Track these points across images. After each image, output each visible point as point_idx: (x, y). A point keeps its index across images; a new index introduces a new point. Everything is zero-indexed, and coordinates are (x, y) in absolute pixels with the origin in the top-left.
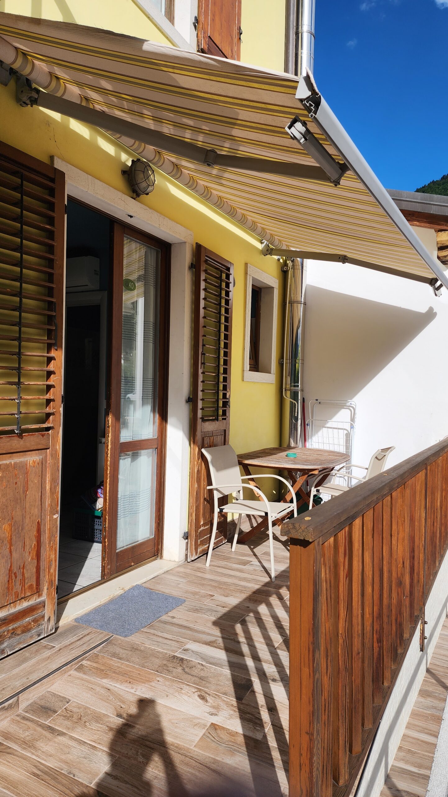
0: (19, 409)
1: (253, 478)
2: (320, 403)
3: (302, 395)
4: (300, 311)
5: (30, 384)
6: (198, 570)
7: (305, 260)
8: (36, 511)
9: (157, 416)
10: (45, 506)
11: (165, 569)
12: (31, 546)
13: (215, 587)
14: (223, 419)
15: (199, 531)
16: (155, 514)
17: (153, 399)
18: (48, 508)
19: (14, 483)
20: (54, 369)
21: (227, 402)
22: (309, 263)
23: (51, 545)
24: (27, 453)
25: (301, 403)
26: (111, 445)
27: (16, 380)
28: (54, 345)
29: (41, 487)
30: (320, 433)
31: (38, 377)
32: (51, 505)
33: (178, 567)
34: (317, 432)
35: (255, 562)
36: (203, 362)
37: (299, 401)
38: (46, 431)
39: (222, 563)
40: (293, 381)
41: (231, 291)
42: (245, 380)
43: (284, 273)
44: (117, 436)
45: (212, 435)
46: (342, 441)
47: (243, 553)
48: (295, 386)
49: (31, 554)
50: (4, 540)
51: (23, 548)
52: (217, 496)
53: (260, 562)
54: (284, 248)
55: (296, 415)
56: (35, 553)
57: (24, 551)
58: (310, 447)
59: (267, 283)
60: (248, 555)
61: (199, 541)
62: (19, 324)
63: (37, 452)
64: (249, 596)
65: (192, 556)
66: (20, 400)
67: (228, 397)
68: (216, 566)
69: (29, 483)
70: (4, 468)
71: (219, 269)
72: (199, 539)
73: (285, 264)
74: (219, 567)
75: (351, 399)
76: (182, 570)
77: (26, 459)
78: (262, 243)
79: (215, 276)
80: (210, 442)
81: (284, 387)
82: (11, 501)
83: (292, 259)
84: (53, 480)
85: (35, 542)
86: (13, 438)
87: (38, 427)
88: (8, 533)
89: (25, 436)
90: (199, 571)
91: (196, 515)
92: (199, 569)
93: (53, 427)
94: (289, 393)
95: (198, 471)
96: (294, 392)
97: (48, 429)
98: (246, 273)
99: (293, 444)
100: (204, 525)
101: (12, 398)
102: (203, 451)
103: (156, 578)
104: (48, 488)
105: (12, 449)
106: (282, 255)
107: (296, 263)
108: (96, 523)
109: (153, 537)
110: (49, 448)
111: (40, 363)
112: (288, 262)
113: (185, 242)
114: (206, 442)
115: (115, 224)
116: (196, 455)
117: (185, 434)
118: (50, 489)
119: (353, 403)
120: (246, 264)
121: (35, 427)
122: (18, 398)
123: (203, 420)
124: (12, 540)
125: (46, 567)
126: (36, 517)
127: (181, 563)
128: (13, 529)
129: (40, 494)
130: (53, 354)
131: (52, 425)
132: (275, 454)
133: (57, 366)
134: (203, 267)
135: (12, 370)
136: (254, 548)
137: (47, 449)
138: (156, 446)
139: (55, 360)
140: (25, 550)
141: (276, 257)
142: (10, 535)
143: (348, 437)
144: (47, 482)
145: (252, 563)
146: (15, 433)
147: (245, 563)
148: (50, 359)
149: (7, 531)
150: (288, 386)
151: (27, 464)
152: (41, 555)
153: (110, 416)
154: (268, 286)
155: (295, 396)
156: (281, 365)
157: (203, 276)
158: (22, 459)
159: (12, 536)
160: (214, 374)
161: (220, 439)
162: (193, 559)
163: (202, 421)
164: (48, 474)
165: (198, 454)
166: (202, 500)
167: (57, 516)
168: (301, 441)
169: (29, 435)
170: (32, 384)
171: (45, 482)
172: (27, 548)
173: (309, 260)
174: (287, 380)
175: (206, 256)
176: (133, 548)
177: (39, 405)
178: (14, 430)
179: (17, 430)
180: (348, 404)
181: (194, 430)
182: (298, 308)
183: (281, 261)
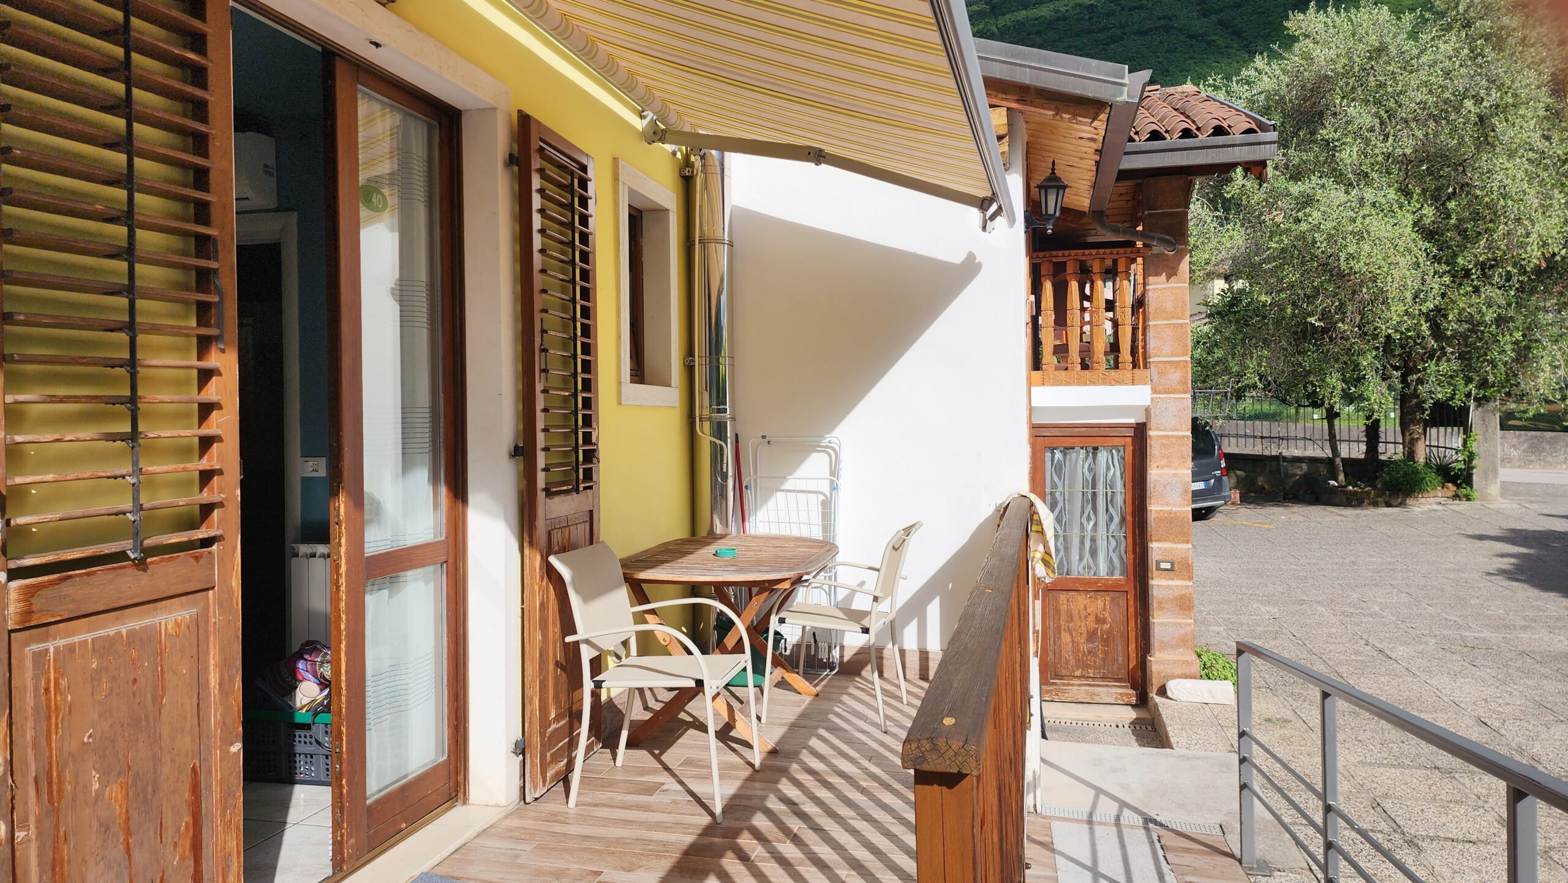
0: (136, 499)
1: (653, 610)
2: (769, 442)
3: (733, 427)
4: (721, 259)
5: (163, 435)
6: (553, 817)
7: (727, 154)
8: (186, 743)
9: (443, 490)
10: (209, 726)
11: (480, 826)
12: (179, 828)
13: (600, 852)
14: (585, 488)
15: (548, 735)
16: (448, 709)
17: (431, 453)
18: (216, 731)
19: (131, 682)
20: (219, 398)
21: (594, 450)
22: (735, 161)
23: (228, 818)
24: (159, 604)
25: (732, 444)
26: (346, 563)
27: (127, 428)
28: (218, 338)
29: (196, 682)
30: (771, 503)
31: (178, 417)
32: (224, 723)
33: (506, 817)
34: (765, 501)
35: (671, 784)
36: (543, 367)
37: (729, 440)
38: (201, 548)
39: (602, 796)
40: (714, 401)
41: (591, 216)
42: (623, 403)
43: (687, 182)
44: (358, 541)
45: (566, 524)
46: (816, 517)
47: (640, 767)
48: (719, 411)
49: (180, 849)
50: (111, 825)
51: (159, 838)
52: (587, 654)
53: (681, 783)
54: (687, 129)
55: (725, 470)
56: (188, 842)
57: (161, 842)
58: (753, 533)
59: (656, 200)
60: (653, 771)
61: (548, 754)
62: (130, 290)
63: (184, 598)
64: (678, 862)
65: (535, 788)
66: (138, 478)
67: (594, 440)
68: (590, 805)
69: (167, 676)
70: (104, 648)
71: (567, 167)
72: (550, 749)
73: (687, 163)
74: (597, 805)
75: (829, 433)
76: (514, 822)
77: (157, 620)
78: (642, 117)
79: (558, 181)
80: (563, 539)
81: (697, 414)
82: (122, 726)
83: (702, 153)
84: (224, 664)
85: (187, 818)
86: (123, 571)
87: (186, 539)
88: (120, 806)
89: (152, 563)
90: (555, 821)
91: (540, 699)
92: (554, 815)
93: (221, 536)
94: (707, 425)
95: (542, 605)
96: (719, 423)
97: (207, 542)
98: (616, 179)
99: (719, 529)
100: (557, 719)
101: (118, 472)
102: (553, 560)
103: (462, 851)
104: (213, 683)
105: (120, 598)
106: (680, 144)
107: (709, 162)
108: (297, 739)
109: (445, 758)
110: (213, 588)
111: (180, 384)
112: (693, 158)
113: (494, 109)
114: (556, 541)
115: (337, 58)
116: (538, 570)
117: (510, 527)
118: (220, 685)
119: (833, 440)
120: (615, 160)
121: (177, 540)
122: (134, 471)
123: (549, 493)
124: (131, 821)
125: (217, 873)
126: (187, 756)
127: (511, 807)
128: (131, 794)
129: (195, 700)
130: (214, 360)
131: (218, 533)
132: (691, 553)
133: (225, 389)
134: (536, 163)
135: (114, 404)
136: (661, 753)
137: (208, 589)
138: (444, 558)
139: (220, 374)
140: (164, 840)
141: (669, 147)
142: (124, 811)
143: (827, 506)
144: (212, 668)
145: (664, 787)
146: (128, 558)
147: (651, 789)
148: (205, 376)
149: (115, 801)
150: (706, 412)
151: (160, 632)
152: (204, 844)
153: (342, 498)
154: (657, 207)
155: (719, 430)
156: (689, 370)
157: (536, 182)
158: (147, 621)
159: (131, 812)
160: (567, 394)
161: (582, 530)
162: (537, 796)
163: (546, 496)
164: (212, 649)
165: (541, 568)
166: (551, 666)
167: (237, 747)
168: (736, 521)
169: (161, 561)
170: (166, 435)
171: (207, 669)
172: (169, 835)
173: (733, 154)
174: (703, 400)
175: (541, 140)
176: (404, 789)
177: (183, 485)
178: (125, 552)
179: (134, 550)
180: (825, 443)
181: (529, 515)
182: (719, 252)
183: (679, 156)
